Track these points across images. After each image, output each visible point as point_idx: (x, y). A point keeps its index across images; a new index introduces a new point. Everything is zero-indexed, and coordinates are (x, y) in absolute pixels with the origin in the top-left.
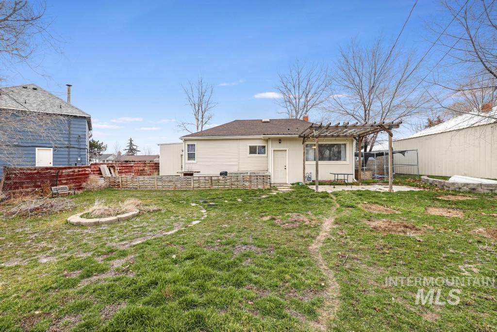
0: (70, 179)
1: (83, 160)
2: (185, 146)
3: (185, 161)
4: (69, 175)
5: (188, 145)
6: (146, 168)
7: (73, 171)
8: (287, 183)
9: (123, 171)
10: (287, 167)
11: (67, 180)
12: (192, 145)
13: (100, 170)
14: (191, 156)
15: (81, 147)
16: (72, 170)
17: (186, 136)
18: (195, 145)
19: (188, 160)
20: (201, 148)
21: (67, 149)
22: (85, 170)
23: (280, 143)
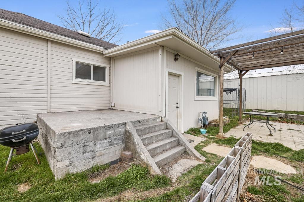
10: (181, 105)
23: (176, 60)
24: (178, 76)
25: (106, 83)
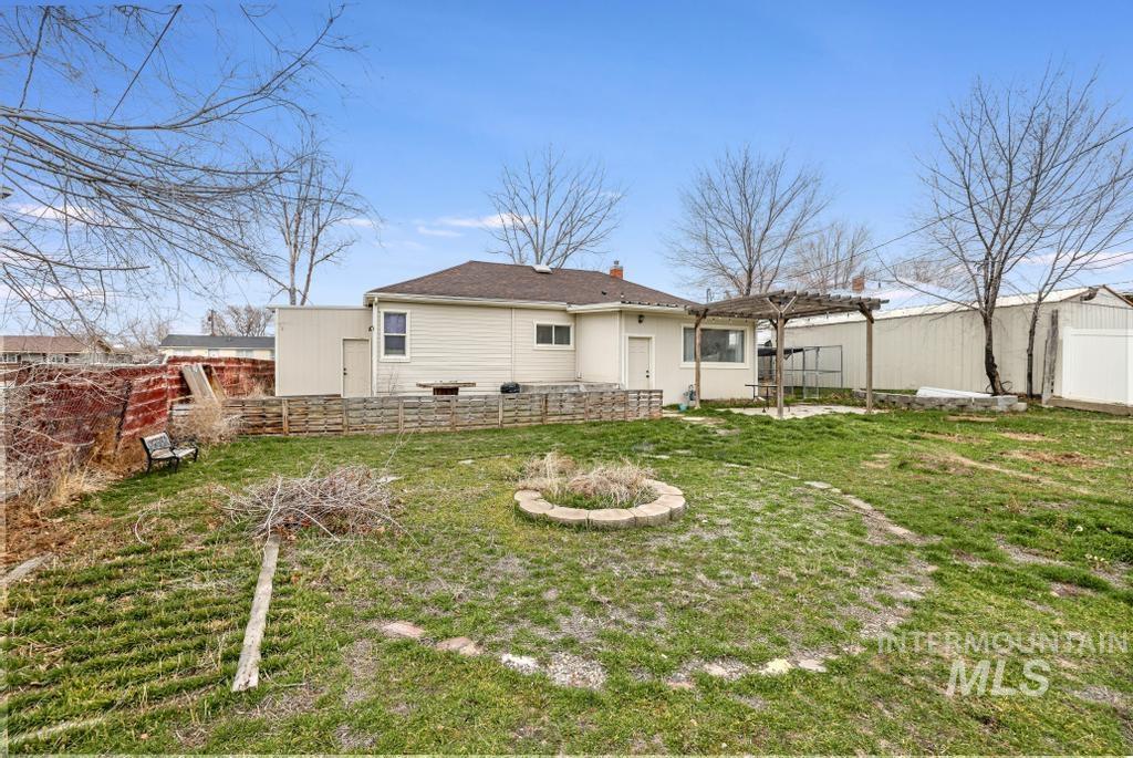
2: (379, 317)
3: (379, 356)
5: (387, 315)
7: (147, 383)
10: (652, 374)
12: (396, 314)
13: (182, 380)
14: (395, 344)
18: (404, 315)
19: (386, 353)
20: (419, 324)
23: (640, 321)
24: (649, 339)
25: (571, 347)
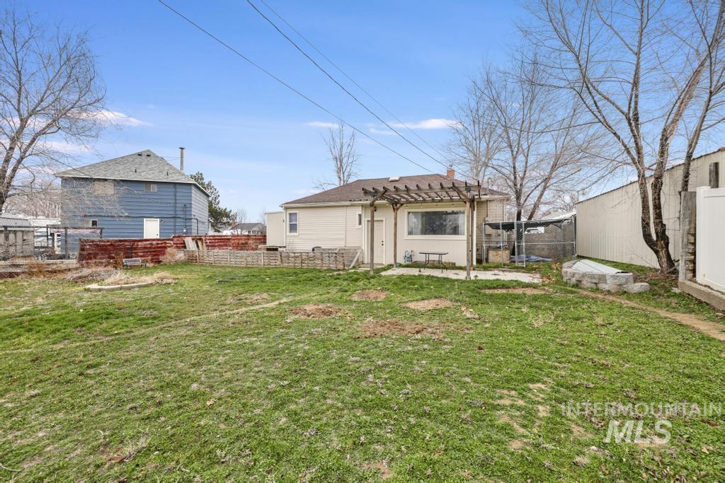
0: (147, 252)
1: (189, 231)
2: (286, 215)
4: (145, 248)
5: (290, 214)
6: (250, 242)
7: (150, 244)
8: (384, 263)
9: (217, 244)
10: (384, 243)
11: (144, 252)
12: (293, 214)
13: (184, 243)
14: (293, 228)
15: (187, 217)
16: (149, 242)
17: (287, 203)
18: (297, 214)
19: (290, 232)
20: (301, 217)
21: (173, 220)
22: (166, 243)
23: (375, 211)
24: (382, 221)
